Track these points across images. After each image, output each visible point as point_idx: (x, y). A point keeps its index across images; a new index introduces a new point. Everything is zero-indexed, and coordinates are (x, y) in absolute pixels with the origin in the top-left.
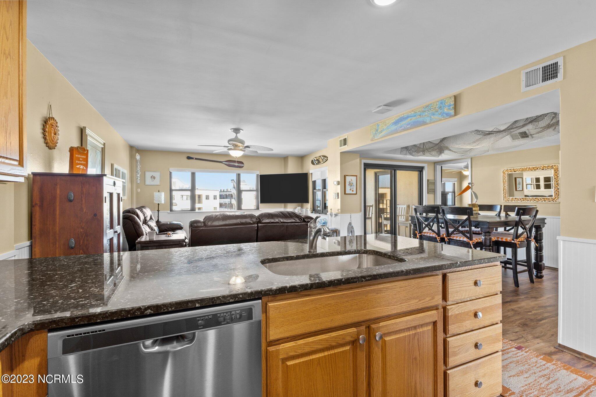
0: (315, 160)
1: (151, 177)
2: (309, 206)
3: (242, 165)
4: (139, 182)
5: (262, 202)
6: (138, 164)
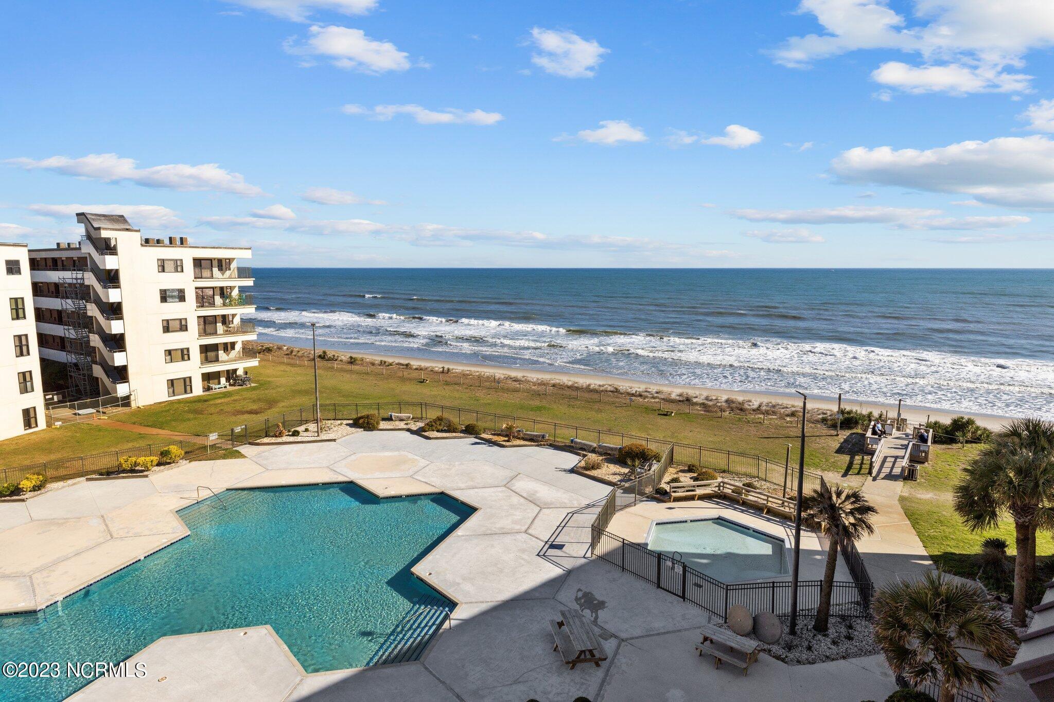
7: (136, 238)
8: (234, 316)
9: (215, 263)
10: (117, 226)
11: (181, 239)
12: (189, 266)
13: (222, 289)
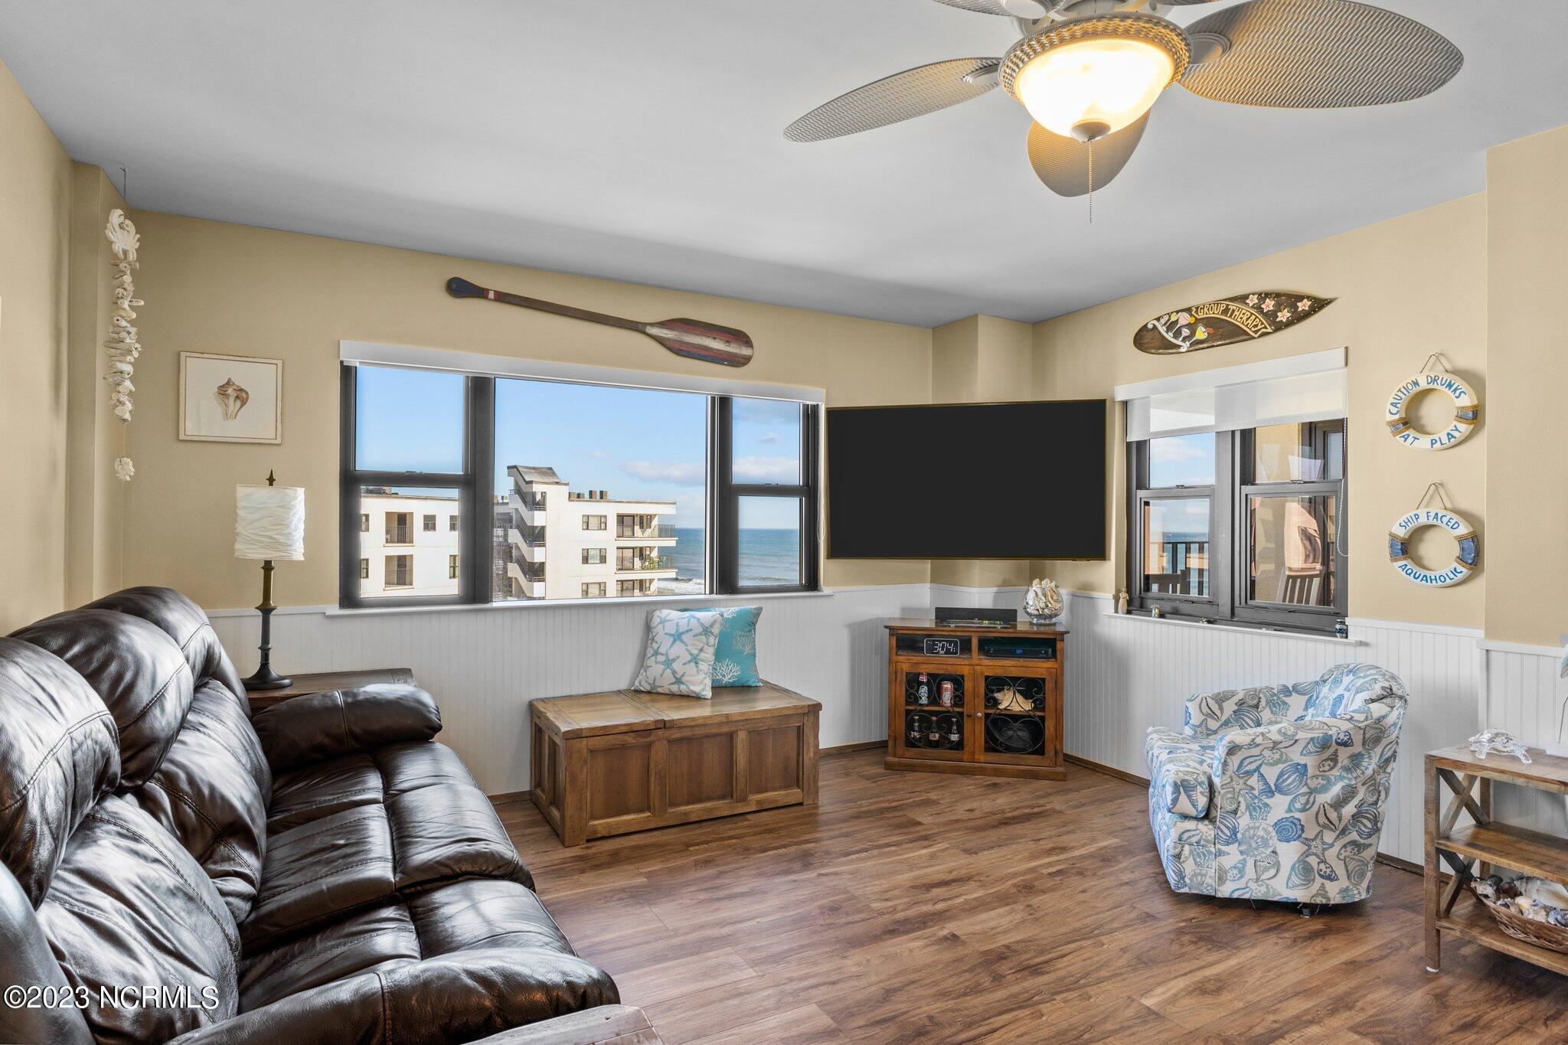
0: (1182, 322)
1: (223, 391)
2: (1106, 574)
3: (745, 351)
4: (126, 410)
5: (837, 551)
6: (121, 286)
7: (564, 491)
8: (651, 581)
9: (637, 520)
10: (546, 480)
11: (601, 492)
12: (612, 523)
13: (641, 549)
